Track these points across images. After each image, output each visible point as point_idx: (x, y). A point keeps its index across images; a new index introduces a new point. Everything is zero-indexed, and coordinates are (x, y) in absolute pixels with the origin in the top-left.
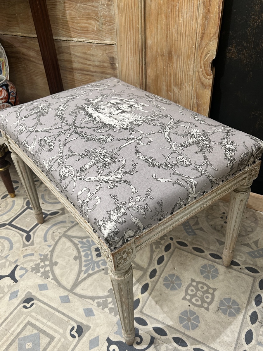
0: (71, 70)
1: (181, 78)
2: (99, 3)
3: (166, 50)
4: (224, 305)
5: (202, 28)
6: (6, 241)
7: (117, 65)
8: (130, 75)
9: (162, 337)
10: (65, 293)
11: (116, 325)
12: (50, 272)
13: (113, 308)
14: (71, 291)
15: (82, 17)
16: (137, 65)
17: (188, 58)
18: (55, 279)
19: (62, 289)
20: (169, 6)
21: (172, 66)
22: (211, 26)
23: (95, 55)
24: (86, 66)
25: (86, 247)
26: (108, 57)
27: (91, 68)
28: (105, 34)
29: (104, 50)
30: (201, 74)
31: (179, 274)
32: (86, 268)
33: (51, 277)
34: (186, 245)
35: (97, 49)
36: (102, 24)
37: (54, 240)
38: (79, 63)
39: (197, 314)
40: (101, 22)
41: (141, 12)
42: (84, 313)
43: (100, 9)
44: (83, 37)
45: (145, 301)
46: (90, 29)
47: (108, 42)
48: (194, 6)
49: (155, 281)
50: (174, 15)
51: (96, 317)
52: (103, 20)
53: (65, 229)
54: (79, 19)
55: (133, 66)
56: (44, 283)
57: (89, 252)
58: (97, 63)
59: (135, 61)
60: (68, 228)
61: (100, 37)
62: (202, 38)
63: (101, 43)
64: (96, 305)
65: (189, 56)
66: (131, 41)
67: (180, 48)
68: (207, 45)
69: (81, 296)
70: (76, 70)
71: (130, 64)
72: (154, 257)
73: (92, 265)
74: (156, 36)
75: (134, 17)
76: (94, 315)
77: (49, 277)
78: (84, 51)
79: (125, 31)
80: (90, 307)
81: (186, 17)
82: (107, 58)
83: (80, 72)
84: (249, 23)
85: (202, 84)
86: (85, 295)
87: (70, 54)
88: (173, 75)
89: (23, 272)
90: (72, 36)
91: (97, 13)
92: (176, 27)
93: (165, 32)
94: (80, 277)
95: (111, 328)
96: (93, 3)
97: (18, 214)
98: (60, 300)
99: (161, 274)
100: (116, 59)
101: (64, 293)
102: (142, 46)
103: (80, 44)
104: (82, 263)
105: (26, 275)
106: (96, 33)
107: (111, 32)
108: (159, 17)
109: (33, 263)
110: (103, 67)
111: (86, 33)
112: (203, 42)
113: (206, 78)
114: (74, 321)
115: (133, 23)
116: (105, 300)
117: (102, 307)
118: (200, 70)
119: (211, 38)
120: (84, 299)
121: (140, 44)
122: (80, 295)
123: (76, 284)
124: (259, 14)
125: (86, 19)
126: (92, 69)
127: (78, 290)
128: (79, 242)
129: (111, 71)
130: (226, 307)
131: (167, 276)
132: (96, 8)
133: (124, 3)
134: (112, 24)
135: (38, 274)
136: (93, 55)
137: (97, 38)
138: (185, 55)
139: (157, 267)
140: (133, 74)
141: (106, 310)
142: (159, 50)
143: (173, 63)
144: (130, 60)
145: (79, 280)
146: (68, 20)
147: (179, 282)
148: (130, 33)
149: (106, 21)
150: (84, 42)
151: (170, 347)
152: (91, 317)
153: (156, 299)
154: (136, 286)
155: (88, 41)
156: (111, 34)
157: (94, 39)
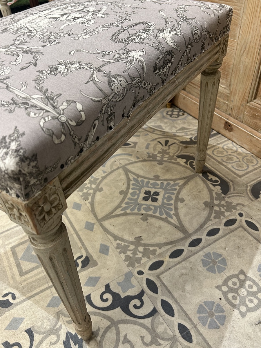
9: (167, 316)
10: (92, 220)
11: (124, 276)
12: (91, 195)
13: (130, 257)
18: (92, 204)
19: (92, 216)
25: (138, 186)
31: (229, 258)
32: (127, 206)
33: (90, 200)
34: (256, 229)
37: (111, 168)
39: (225, 314)
42: (99, 248)
45: (169, 267)
49: (194, 252)
51: (108, 257)
56: (80, 203)
57: (138, 192)
60: (130, 162)
64: (116, 245)
69: (106, 230)
73: (133, 205)
76: (108, 255)
77: (88, 199)
80: (108, 244)
86: (110, 230)
94: (116, 212)
95: (117, 277)
98: (85, 224)
99: (204, 247)
104: (125, 199)
114: (86, 251)
116: (127, 245)
117: (120, 250)
120: (107, 234)
122: (105, 228)
127: (106, 223)
128: (134, 178)
131: (212, 253)
135: (79, 192)
139: (204, 237)
141: (123, 256)
145: (113, 214)
147: (223, 266)
151: (169, 332)
152: (103, 255)
153: (183, 271)
154: (168, 247)
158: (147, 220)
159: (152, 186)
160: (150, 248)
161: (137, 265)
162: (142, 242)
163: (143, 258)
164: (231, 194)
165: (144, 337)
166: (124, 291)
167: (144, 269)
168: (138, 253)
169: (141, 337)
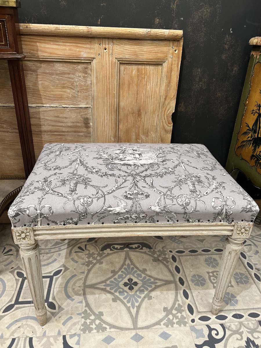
0: (40, 133)
1: (148, 128)
2: (76, 75)
3: (136, 109)
4: (238, 279)
5: (165, 92)
6: (29, 320)
7: (91, 124)
8: (105, 131)
9: (226, 320)
10: (133, 333)
11: (192, 332)
12: (102, 323)
13: (178, 321)
14: (135, 328)
15: (57, 87)
16: (112, 122)
17: (153, 113)
18: (112, 326)
19: (127, 332)
20: (139, 78)
21: (141, 120)
22: (171, 91)
23: (68, 117)
24: (57, 128)
25: (114, 287)
26: (82, 118)
27: (62, 129)
28: (80, 100)
29: (78, 113)
30: (164, 123)
31: (197, 273)
32: (131, 303)
33: (108, 327)
34: (183, 252)
35: (72, 112)
36: (78, 92)
37: (80, 295)
38: (49, 125)
39: (230, 293)
40: (76, 90)
41: (117, 82)
42: (162, 339)
43: (76, 80)
44: (55, 103)
45: (194, 303)
46: (65, 96)
47: (83, 106)
48: (158, 78)
49: (188, 285)
50: (143, 84)
51: (173, 336)
52: (79, 88)
53: (82, 282)
54: (53, 88)
55: (108, 123)
56: (106, 336)
57: (121, 290)
58: (69, 124)
59: (111, 119)
60: (83, 279)
61: (75, 103)
62: (165, 99)
63: (75, 107)
64: (165, 327)
65: (154, 112)
66: (107, 104)
67: (147, 107)
68: (169, 103)
69: (147, 327)
70: (45, 132)
71: (106, 122)
72: (171, 269)
73: (132, 298)
74: (127, 100)
75: (111, 86)
76: (171, 335)
77: (106, 328)
78: (56, 115)
79: (102, 96)
80: (162, 331)
81: (152, 85)
83: (50, 133)
84: (192, 88)
85: (165, 130)
86: (149, 325)
87: (40, 119)
88: (141, 127)
89: (76, 338)
90: (44, 103)
91: (73, 83)
92: (144, 92)
93: (136, 96)
94: (133, 313)
95: (191, 337)
96: (69, 75)
97: (18, 289)
98: (133, 341)
99: (186, 279)
100: (90, 119)
101: (131, 333)
102: (116, 107)
103: (52, 109)
104: (123, 301)
105: (82, 339)
106: (71, 99)
108: (131, 85)
109: (79, 325)
110: (77, 127)
111: (60, 100)
112: (166, 101)
113: (168, 126)
115: (109, 90)
116: (168, 319)
117: (170, 325)
118: (164, 121)
119: (172, 99)
120: (152, 328)
121: (115, 105)
122: (145, 327)
123: (135, 320)
124: (198, 83)
125: (61, 88)
126: (64, 129)
127: (140, 324)
128: (104, 286)
129: (84, 130)
130: (240, 279)
131: (191, 278)
132: (72, 79)
133: (102, 76)
134: (88, 92)
135: (92, 332)
136: (66, 118)
137: (72, 103)
138: (151, 112)
139: (179, 275)
140: (108, 129)
141: (175, 325)
142: (130, 110)
143: (141, 118)
144: (106, 118)
145: (134, 316)
146: (40, 89)
147: (202, 278)
148: (107, 98)
149: (82, 89)
150: (57, 107)
151: (236, 324)
152: (169, 338)
153: (199, 297)
154: (179, 296)
155: (62, 106)
156: (86, 99)
157: (68, 104)
158: (151, 297)
159: (121, 279)
160: (175, 306)
161: (186, 320)
162: (169, 308)
163: (183, 314)
164: (153, 246)
165: (237, 338)
166: (203, 336)
167: (190, 317)
168: (177, 315)
169: (237, 340)
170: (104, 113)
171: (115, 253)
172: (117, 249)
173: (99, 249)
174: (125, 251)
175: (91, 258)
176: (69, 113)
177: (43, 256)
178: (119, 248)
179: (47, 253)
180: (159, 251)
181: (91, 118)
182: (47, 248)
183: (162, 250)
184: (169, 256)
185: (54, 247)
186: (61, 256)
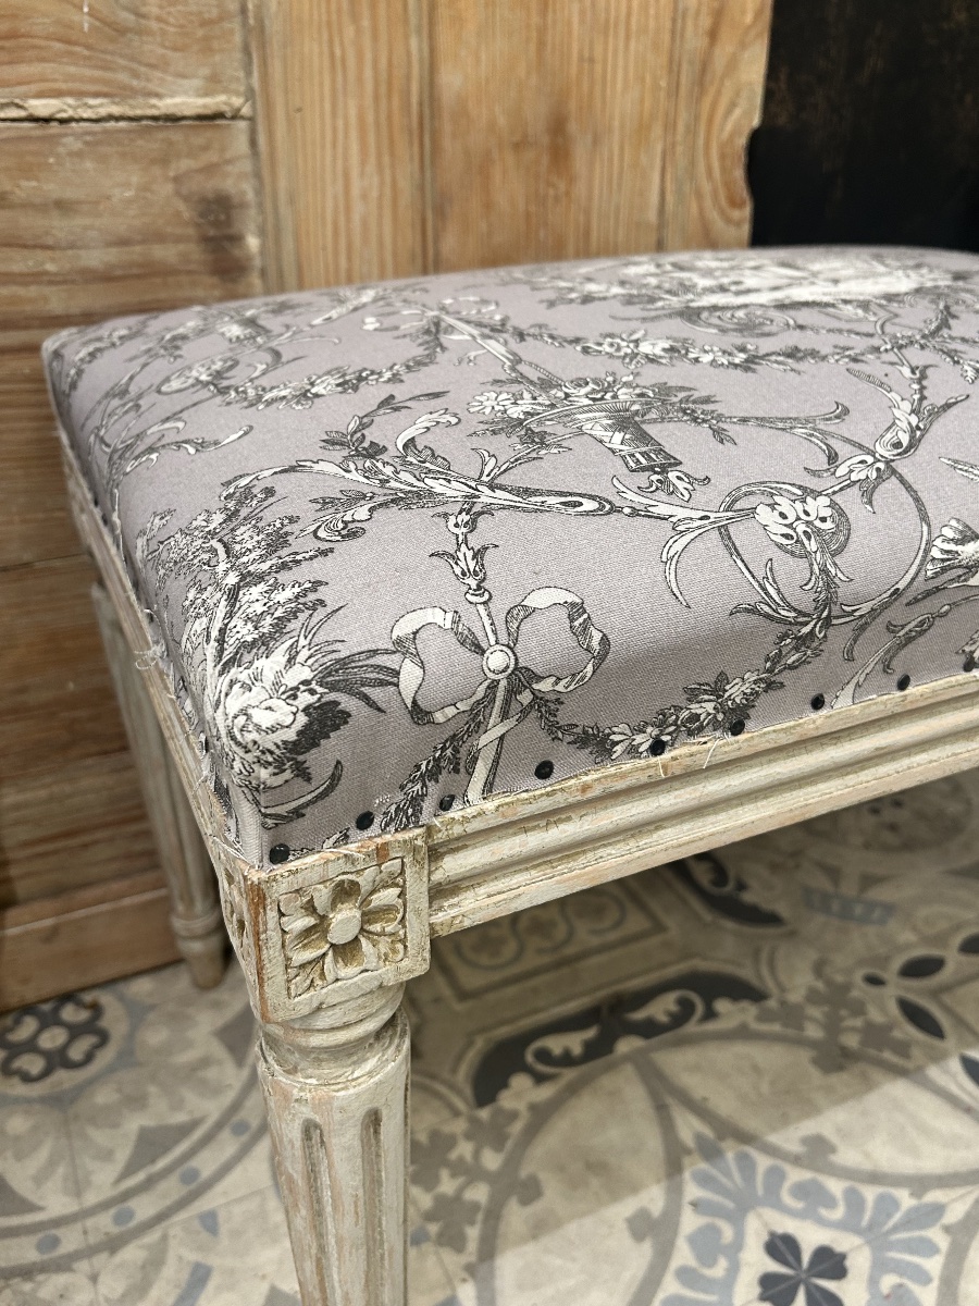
3: (536, 114)
7: (253, 242)
17: (639, 141)
23: (79, 202)
26: (186, 199)
27: (46, 299)
28: (161, 51)
29: (153, 162)
30: (708, 203)
35: (104, 159)
46: (41, 26)
47: (185, 100)
55: (373, 222)
58: (95, 258)
59: (388, 191)
61: (123, 77)
62: (713, 35)
63: (131, 113)
65: (642, 130)
66: (360, 80)
68: (733, 65)
71: (356, 218)
74: (483, 46)
79: (324, 18)
82: (182, 206)
93: (535, 19)
100: (243, 205)
102: (421, 104)
106: (88, 47)
107: (206, 39)
111: (5, 57)
112: (718, 51)
113: (729, 220)
118: (706, 188)
119: (747, 33)
121: (415, 87)
136: (63, 206)
137: (93, 81)
138: (628, 130)
142: (502, 121)
143: (571, 180)
144: (355, 191)
155: (22, 114)
156: (207, 48)
157: (70, 93)
159: (723, 1262)
164: (760, 977)
170: (340, 150)
171: (573, 1090)
172: (567, 1060)
173: (459, 1092)
174: (627, 1058)
175: (445, 1174)
176: (89, 165)
177: (94, 1278)
178: (577, 1050)
179: (113, 1245)
180: (813, 997)
181: (250, 196)
182: (91, 1199)
183: (820, 985)
184: (883, 1009)
185: (141, 1176)
186: (224, 1229)
